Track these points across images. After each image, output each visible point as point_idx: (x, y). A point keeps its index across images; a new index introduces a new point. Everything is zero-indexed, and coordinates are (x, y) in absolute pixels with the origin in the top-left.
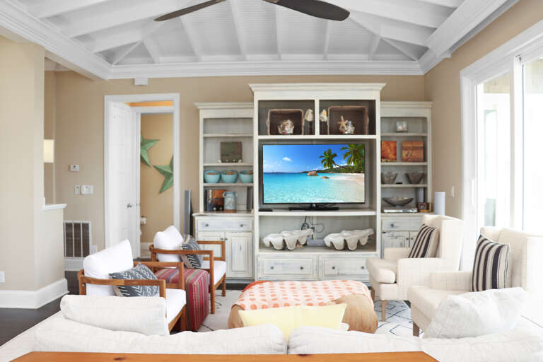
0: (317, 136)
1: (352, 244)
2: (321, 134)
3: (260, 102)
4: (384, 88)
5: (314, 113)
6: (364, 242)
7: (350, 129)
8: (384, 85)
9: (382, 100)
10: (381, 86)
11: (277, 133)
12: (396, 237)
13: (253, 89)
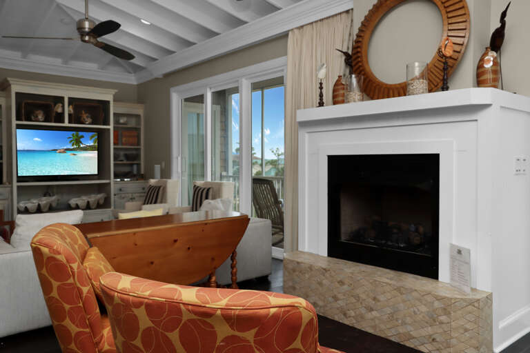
0: (66, 124)
1: (93, 204)
2: (69, 123)
3: (17, 94)
4: (116, 93)
5: (63, 107)
6: (102, 202)
7: (89, 120)
8: (116, 91)
9: (114, 101)
10: (114, 91)
11: (31, 120)
12: (123, 198)
13: (11, 82)
